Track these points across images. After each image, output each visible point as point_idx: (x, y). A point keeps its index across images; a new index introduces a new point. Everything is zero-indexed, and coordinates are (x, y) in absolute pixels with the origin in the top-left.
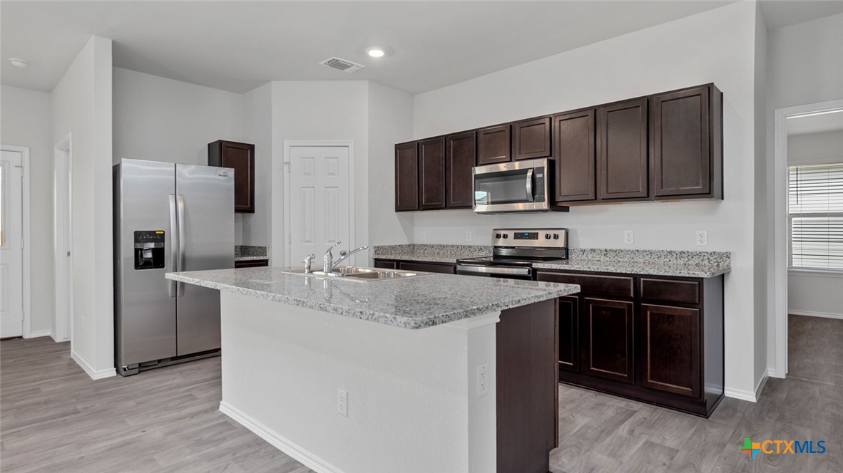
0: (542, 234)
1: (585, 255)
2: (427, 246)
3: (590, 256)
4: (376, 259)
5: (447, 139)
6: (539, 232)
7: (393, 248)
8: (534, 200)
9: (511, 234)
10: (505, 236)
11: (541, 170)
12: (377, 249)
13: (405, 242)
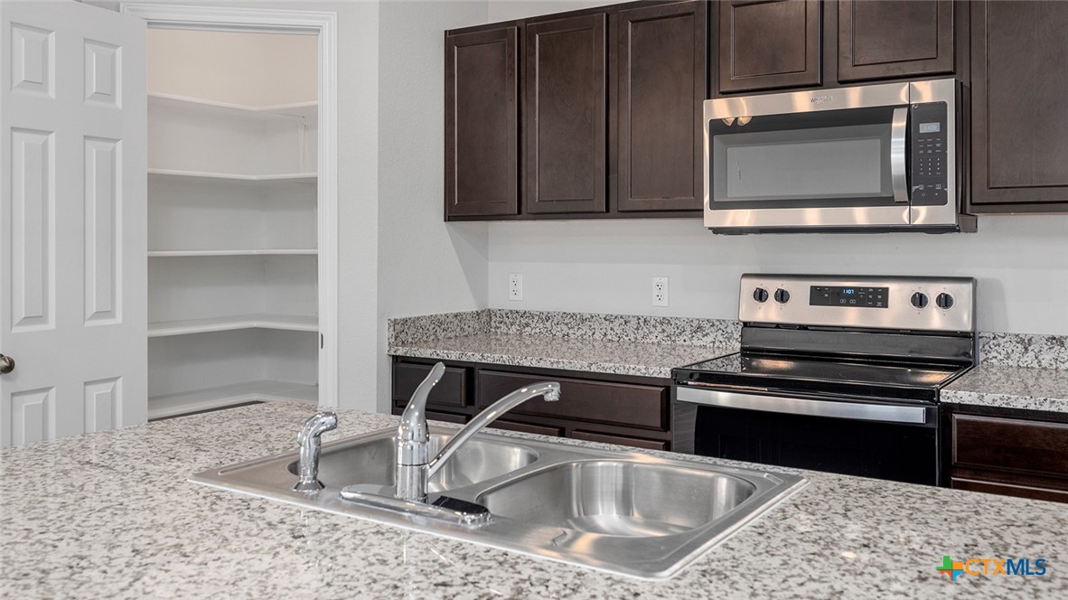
0: (899, 294)
1: (1031, 354)
2: (532, 316)
3: (1047, 358)
4: (396, 360)
5: (613, 19)
6: (893, 288)
7: (439, 322)
8: (913, 199)
9: (800, 290)
10: (782, 296)
11: (935, 111)
12: (401, 328)
13: (468, 305)
